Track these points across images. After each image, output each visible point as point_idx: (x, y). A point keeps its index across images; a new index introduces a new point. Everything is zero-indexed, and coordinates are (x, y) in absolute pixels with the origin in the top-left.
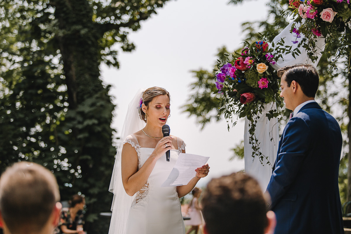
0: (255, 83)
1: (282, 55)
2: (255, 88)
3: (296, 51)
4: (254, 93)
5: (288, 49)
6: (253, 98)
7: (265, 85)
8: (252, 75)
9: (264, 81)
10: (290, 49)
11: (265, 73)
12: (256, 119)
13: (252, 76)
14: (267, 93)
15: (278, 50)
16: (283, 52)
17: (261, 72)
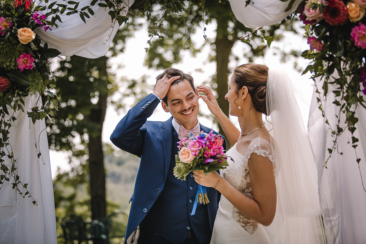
0: (11, 61)
1: (61, 16)
2: (9, 69)
3: (86, 11)
4: (8, 78)
5: (73, 6)
6: (8, 86)
7: (28, 65)
8: (6, 47)
9: (26, 58)
10: (76, 7)
11: (29, 45)
12: (9, 121)
13: (5, 50)
14: (33, 78)
15: (55, 7)
16: (62, 12)
17: (25, 42)
